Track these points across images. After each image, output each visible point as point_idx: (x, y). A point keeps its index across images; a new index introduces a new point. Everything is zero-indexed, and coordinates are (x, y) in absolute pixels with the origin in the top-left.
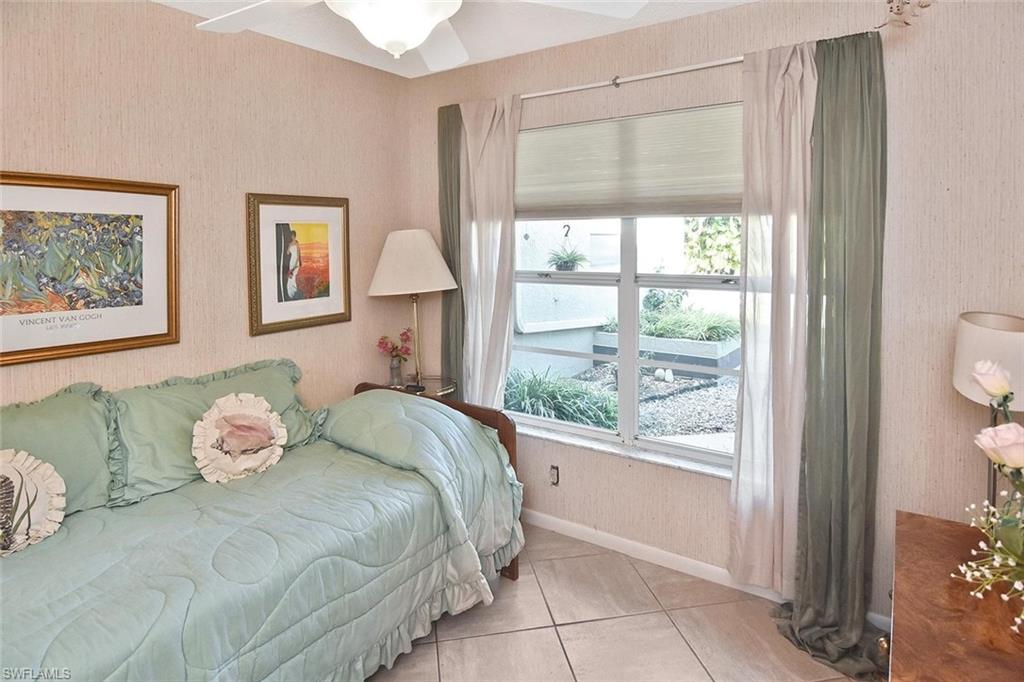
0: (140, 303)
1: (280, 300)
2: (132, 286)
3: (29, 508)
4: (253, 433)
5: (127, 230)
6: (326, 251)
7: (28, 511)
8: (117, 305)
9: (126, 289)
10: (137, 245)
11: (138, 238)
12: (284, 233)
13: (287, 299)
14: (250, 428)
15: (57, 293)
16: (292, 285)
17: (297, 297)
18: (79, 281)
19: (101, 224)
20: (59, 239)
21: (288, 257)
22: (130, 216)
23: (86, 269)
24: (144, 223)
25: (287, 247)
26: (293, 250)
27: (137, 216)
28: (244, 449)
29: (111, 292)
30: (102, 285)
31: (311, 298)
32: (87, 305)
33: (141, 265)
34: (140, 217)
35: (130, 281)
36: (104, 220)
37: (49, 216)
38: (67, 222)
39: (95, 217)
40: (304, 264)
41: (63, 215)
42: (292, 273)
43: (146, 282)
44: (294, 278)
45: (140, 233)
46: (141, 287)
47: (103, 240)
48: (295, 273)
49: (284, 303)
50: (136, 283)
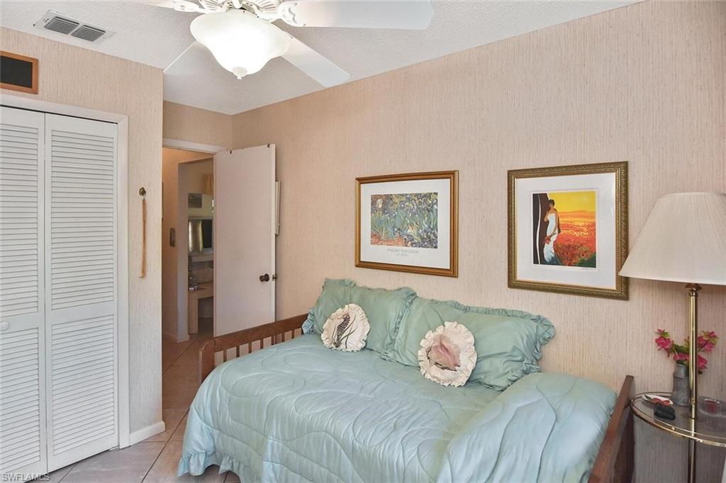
0: (436, 247)
1: (536, 262)
2: (432, 237)
3: (349, 334)
4: (447, 355)
5: (430, 202)
6: (592, 220)
7: (348, 335)
8: (425, 247)
9: (429, 237)
10: (435, 211)
11: (435, 207)
12: (542, 203)
13: (543, 262)
14: (447, 350)
15: (400, 236)
16: (549, 250)
17: (554, 262)
18: (409, 231)
19: (418, 199)
20: (401, 208)
21: (545, 225)
22: (431, 194)
23: (412, 225)
24: (439, 197)
25: (544, 215)
26: (551, 217)
27: (435, 193)
28: (437, 361)
29: (423, 239)
30: (418, 234)
31: (570, 265)
32: (412, 245)
33: (436, 224)
34: (436, 194)
35: (431, 233)
36: (419, 196)
37: (398, 196)
38: (404, 199)
39: (416, 195)
40: (563, 232)
41: (403, 195)
42: (549, 240)
43: (439, 234)
44: (551, 244)
45: (436, 204)
46: (437, 237)
47: (419, 208)
48: (553, 239)
49: (540, 266)
50: (434, 234)
